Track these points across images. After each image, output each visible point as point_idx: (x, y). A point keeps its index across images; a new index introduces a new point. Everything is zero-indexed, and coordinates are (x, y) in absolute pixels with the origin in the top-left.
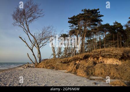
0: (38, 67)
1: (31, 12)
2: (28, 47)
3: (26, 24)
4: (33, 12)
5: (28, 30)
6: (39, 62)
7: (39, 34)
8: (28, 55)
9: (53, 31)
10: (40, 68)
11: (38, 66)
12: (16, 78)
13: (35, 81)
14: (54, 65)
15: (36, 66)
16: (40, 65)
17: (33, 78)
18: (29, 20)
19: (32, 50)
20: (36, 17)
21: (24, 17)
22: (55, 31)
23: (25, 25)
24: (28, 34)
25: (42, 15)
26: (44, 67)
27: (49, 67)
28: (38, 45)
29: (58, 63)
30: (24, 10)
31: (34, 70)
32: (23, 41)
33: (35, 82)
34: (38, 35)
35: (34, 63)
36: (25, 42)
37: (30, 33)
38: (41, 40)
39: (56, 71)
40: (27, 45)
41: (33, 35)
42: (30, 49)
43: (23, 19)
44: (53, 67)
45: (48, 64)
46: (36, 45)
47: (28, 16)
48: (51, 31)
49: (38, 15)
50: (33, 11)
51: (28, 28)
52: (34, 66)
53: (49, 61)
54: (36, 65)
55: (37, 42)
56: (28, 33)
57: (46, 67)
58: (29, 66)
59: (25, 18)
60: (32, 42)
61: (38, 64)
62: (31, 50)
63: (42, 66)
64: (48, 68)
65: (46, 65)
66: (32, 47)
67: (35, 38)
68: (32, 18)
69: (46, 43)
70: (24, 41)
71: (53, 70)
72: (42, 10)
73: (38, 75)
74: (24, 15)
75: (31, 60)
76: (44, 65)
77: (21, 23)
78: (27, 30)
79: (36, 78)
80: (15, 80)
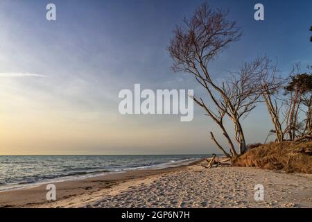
0: (239, 165)
1: (207, 34)
2: (210, 117)
3: (201, 62)
4: (214, 31)
5: (208, 77)
6: (239, 153)
7: (234, 82)
8: (213, 137)
9: (270, 72)
10: (245, 166)
11: (239, 162)
12: (192, 189)
13: (240, 199)
14: (281, 159)
15: (234, 162)
16: (245, 161)
17: (232, 191)
18: (205, 53)
19: (220, 123)
20: (222, 43)
21: (194, 47)
22: (275, 71)
23: (198, 66)
24: (207, 87)
25: (236, 35)
26: (254, 165)
27: (268, 165)
28: (233, 109)
29: (292, 154)
30: (192, 34)
31: (231, 172)
32: (198, 103)
33: (239, 203)
34: (231, 85)
35: (228, 156)
36: (203, 106)
37: (211, 83)
38: (242, 96)
39: (289, 176)
40: (208, 113)
41: (220, 86)
42: (215, 122)
43: (191, 54)
44: (278, 164)
45: (265, 158)
46: (229, 111)
47: (203, 45)
48: (265, 72)
49: (226, 38)
50: (212, 29)
51: (206, 73)
52: (228, 162)
53: (266, 148)
54: (233, 159)
55: (230, 104)
56: (208, 84)
57: (261, 165)
58: (215, 163)
59: (197, 51)
60: (220, 103)
61: (238, 156)
62: (218, 123)
63: (250, 163)
64: (265, 166)
65: (260, 160)
66: (219, 116)
67: (224, 95)
68: (213, 47)
69: (253, 105)
70: (201, 105)
71: (280, 173)
72: (234, 23)
73: (243, 185)
74: (194, 43)
75: (221, 148)
76: (255, 158)
77: (188, 62)
78: (205, 78)
79: (241, 193)
80: (193, 195)
